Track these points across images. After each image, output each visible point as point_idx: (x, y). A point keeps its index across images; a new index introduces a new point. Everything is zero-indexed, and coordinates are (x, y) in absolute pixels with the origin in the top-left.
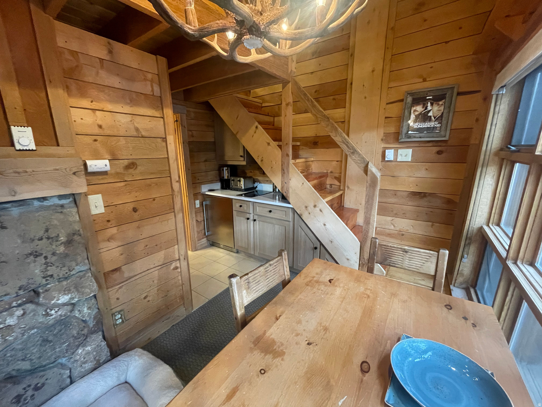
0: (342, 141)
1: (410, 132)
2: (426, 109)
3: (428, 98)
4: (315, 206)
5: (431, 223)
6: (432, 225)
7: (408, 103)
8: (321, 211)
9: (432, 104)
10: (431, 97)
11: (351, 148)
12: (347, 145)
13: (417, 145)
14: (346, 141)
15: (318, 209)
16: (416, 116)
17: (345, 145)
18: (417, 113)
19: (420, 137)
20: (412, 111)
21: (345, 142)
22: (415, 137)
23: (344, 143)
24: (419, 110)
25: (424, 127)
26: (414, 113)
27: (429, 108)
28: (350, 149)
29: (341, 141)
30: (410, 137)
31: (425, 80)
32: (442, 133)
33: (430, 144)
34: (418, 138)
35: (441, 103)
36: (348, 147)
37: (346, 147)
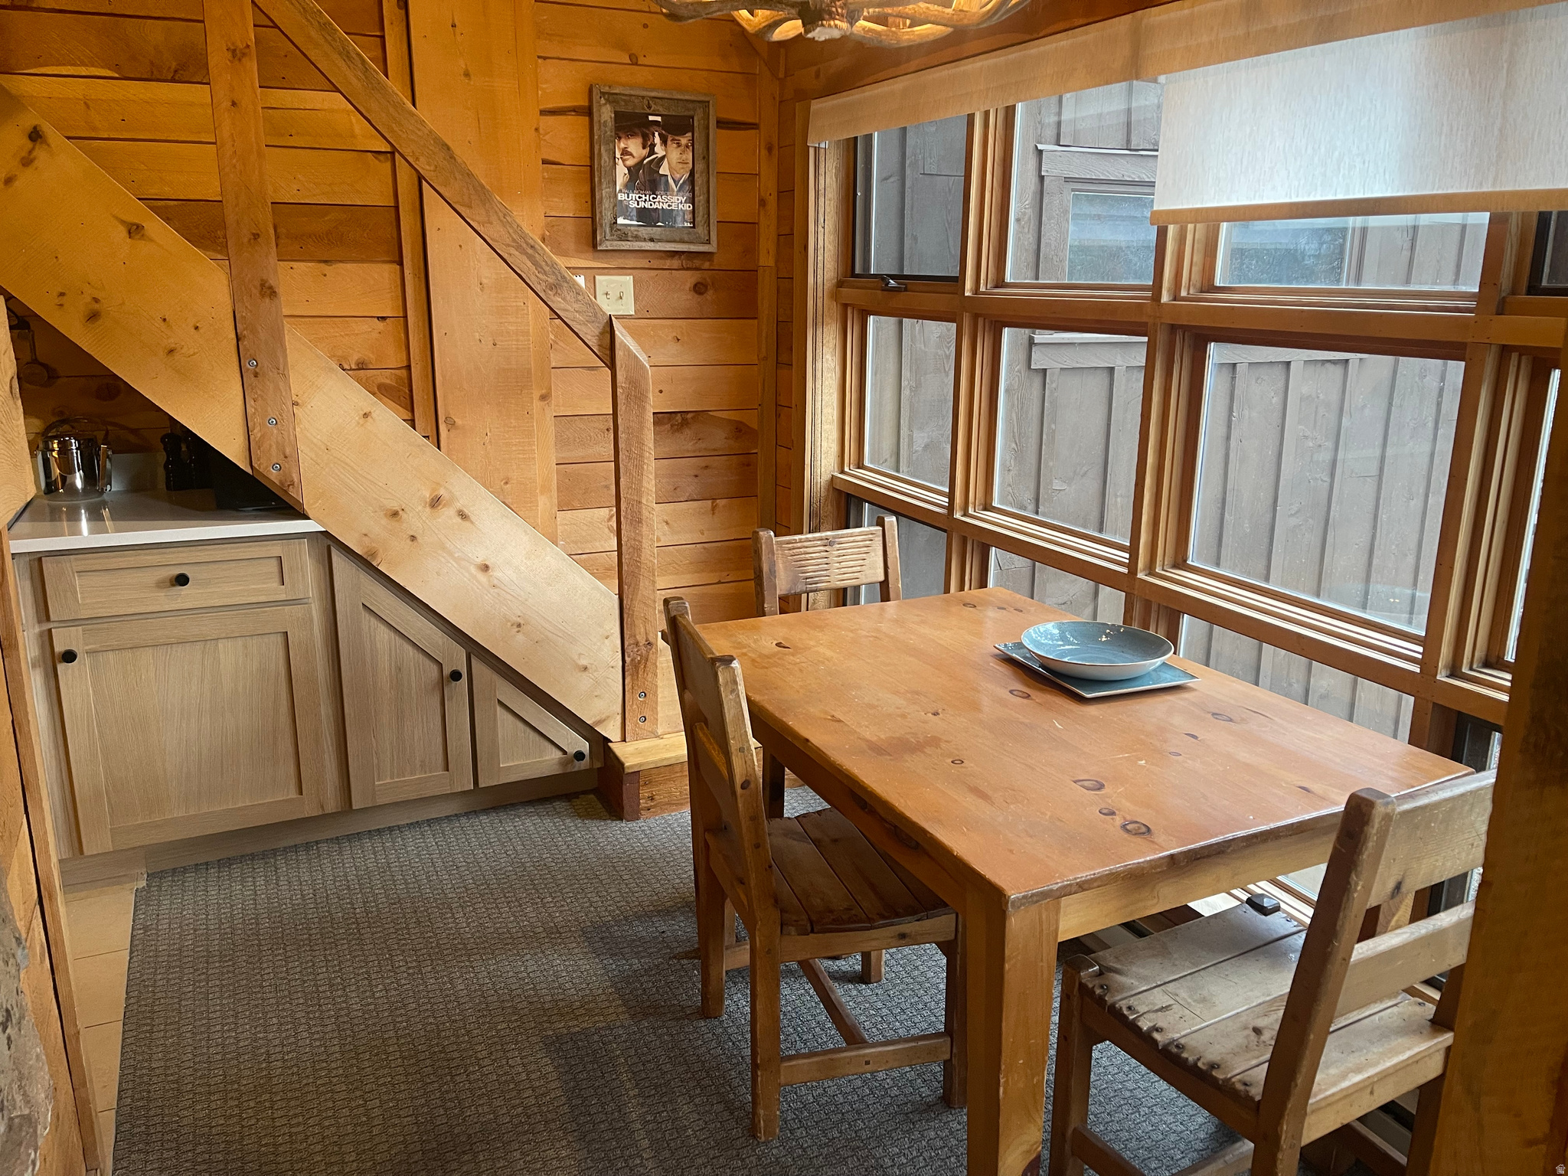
0: (514, 240)
1: (621, 221)
2: (652, 152)
3: (651, 118)
4: (435, 502)
5: (710, 502)
6: (713, 508)
7: (605, 122)
8: (463, 515)
9: (664, 142)
10: (659, 119)
11: (547, 269)
12: (530, 257)
13: (644, 263)
14: (527, 244)
15: (448, 514)
16: (629, 169)
17: (524, 258)
18: (631, 162)
19: (652, 240)
20: (618, 155)
21: (524, 246)
22: (637, 238)
23: (519, 248)
24: (635, 154)
25: (654, 206)
26: (624, 161)
27: (660, 151)
28: (545, 273)
29: (508, 241)
30: (623, 236)
31: (634, 61)
32: (701, 230)
33: (675, 263)
34: (645, 240)
35: (684, 141)
36: (535, 263)
37: (529, 264)
